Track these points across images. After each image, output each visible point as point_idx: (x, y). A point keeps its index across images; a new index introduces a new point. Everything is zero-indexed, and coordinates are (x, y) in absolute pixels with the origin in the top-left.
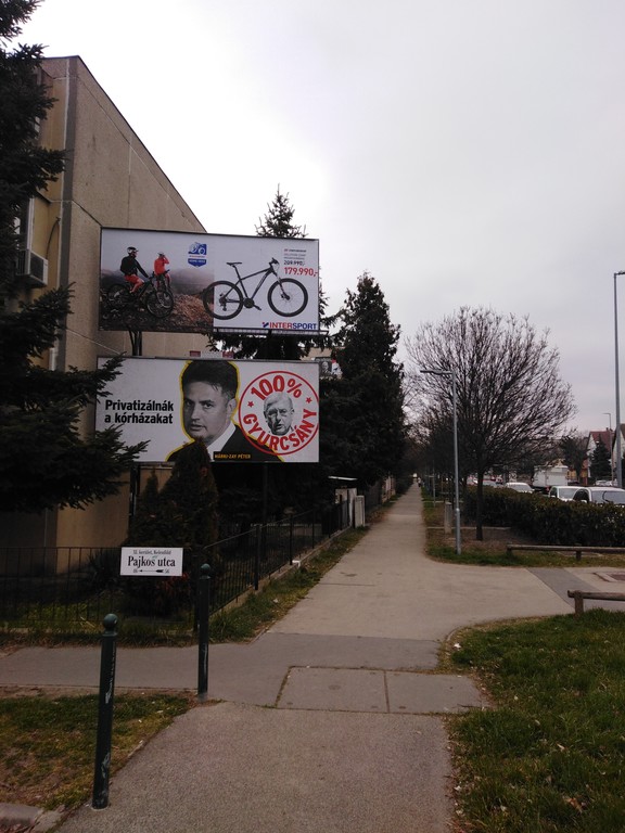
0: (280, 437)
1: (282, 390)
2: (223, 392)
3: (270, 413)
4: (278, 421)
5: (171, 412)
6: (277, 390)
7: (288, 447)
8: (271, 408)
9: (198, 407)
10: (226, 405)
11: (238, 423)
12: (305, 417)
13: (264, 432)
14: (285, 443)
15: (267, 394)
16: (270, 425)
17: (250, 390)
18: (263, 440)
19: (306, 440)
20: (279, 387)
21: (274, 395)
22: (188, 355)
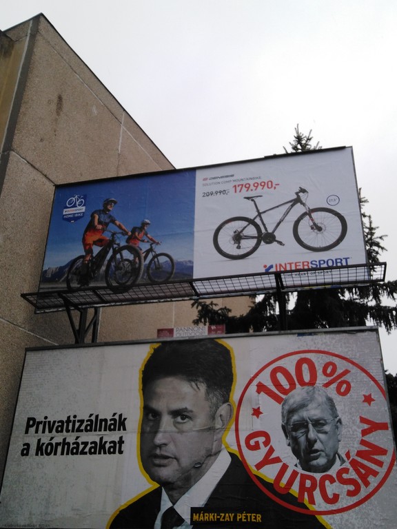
0: (318, 476)
1: (312, 383)
2: (208, 393)
3: (294, 428)
4: (311, 443)
5: (122, 433)
6: (302, 383)
7: (336, 498)
8: (295, 418)
9: (166, 421)
10: (213, 418)
11: (235, 449)
12: (364, 433)
13: (285, 467)
14: (331, 489)
15: (285, 392)
16: (296, 452)
17: (253, 388)
18: (284, 481)
19: (374, 481)
20: (307, 378)
21: (298, 394)
22: (155, 336)
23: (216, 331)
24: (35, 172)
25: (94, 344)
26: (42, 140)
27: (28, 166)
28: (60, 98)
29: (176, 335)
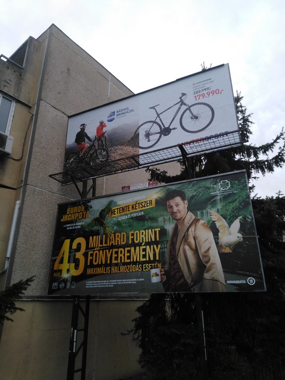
22: (120, 191)
23: (152, 184)
24: (57, 111)
26: (59, 93)
27: (52, 108)
28: (68, 69)
29: (132, 189)
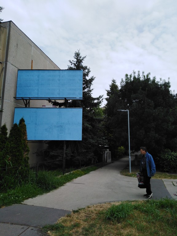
22: (42, 107)
25: (29, 107)
26: (14, 57)
28: (17, 44)
29: (46, 107)
